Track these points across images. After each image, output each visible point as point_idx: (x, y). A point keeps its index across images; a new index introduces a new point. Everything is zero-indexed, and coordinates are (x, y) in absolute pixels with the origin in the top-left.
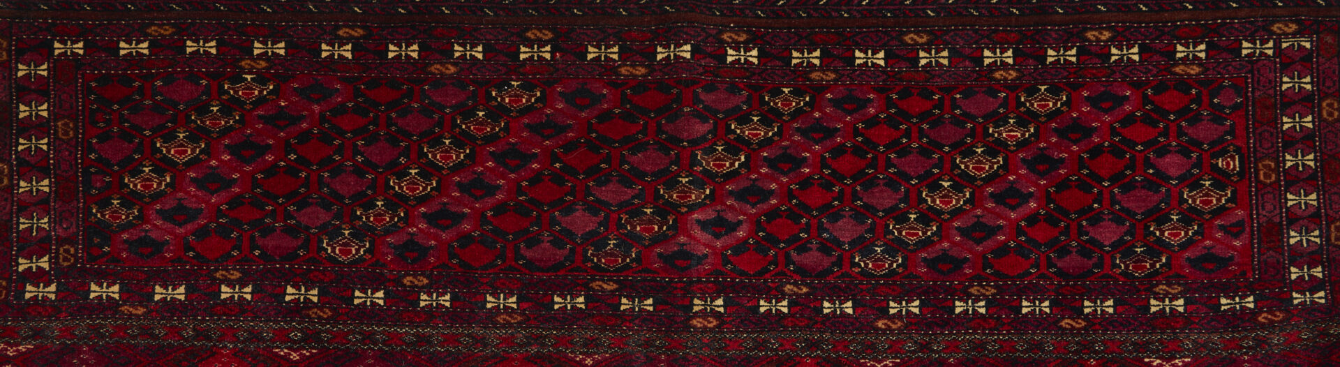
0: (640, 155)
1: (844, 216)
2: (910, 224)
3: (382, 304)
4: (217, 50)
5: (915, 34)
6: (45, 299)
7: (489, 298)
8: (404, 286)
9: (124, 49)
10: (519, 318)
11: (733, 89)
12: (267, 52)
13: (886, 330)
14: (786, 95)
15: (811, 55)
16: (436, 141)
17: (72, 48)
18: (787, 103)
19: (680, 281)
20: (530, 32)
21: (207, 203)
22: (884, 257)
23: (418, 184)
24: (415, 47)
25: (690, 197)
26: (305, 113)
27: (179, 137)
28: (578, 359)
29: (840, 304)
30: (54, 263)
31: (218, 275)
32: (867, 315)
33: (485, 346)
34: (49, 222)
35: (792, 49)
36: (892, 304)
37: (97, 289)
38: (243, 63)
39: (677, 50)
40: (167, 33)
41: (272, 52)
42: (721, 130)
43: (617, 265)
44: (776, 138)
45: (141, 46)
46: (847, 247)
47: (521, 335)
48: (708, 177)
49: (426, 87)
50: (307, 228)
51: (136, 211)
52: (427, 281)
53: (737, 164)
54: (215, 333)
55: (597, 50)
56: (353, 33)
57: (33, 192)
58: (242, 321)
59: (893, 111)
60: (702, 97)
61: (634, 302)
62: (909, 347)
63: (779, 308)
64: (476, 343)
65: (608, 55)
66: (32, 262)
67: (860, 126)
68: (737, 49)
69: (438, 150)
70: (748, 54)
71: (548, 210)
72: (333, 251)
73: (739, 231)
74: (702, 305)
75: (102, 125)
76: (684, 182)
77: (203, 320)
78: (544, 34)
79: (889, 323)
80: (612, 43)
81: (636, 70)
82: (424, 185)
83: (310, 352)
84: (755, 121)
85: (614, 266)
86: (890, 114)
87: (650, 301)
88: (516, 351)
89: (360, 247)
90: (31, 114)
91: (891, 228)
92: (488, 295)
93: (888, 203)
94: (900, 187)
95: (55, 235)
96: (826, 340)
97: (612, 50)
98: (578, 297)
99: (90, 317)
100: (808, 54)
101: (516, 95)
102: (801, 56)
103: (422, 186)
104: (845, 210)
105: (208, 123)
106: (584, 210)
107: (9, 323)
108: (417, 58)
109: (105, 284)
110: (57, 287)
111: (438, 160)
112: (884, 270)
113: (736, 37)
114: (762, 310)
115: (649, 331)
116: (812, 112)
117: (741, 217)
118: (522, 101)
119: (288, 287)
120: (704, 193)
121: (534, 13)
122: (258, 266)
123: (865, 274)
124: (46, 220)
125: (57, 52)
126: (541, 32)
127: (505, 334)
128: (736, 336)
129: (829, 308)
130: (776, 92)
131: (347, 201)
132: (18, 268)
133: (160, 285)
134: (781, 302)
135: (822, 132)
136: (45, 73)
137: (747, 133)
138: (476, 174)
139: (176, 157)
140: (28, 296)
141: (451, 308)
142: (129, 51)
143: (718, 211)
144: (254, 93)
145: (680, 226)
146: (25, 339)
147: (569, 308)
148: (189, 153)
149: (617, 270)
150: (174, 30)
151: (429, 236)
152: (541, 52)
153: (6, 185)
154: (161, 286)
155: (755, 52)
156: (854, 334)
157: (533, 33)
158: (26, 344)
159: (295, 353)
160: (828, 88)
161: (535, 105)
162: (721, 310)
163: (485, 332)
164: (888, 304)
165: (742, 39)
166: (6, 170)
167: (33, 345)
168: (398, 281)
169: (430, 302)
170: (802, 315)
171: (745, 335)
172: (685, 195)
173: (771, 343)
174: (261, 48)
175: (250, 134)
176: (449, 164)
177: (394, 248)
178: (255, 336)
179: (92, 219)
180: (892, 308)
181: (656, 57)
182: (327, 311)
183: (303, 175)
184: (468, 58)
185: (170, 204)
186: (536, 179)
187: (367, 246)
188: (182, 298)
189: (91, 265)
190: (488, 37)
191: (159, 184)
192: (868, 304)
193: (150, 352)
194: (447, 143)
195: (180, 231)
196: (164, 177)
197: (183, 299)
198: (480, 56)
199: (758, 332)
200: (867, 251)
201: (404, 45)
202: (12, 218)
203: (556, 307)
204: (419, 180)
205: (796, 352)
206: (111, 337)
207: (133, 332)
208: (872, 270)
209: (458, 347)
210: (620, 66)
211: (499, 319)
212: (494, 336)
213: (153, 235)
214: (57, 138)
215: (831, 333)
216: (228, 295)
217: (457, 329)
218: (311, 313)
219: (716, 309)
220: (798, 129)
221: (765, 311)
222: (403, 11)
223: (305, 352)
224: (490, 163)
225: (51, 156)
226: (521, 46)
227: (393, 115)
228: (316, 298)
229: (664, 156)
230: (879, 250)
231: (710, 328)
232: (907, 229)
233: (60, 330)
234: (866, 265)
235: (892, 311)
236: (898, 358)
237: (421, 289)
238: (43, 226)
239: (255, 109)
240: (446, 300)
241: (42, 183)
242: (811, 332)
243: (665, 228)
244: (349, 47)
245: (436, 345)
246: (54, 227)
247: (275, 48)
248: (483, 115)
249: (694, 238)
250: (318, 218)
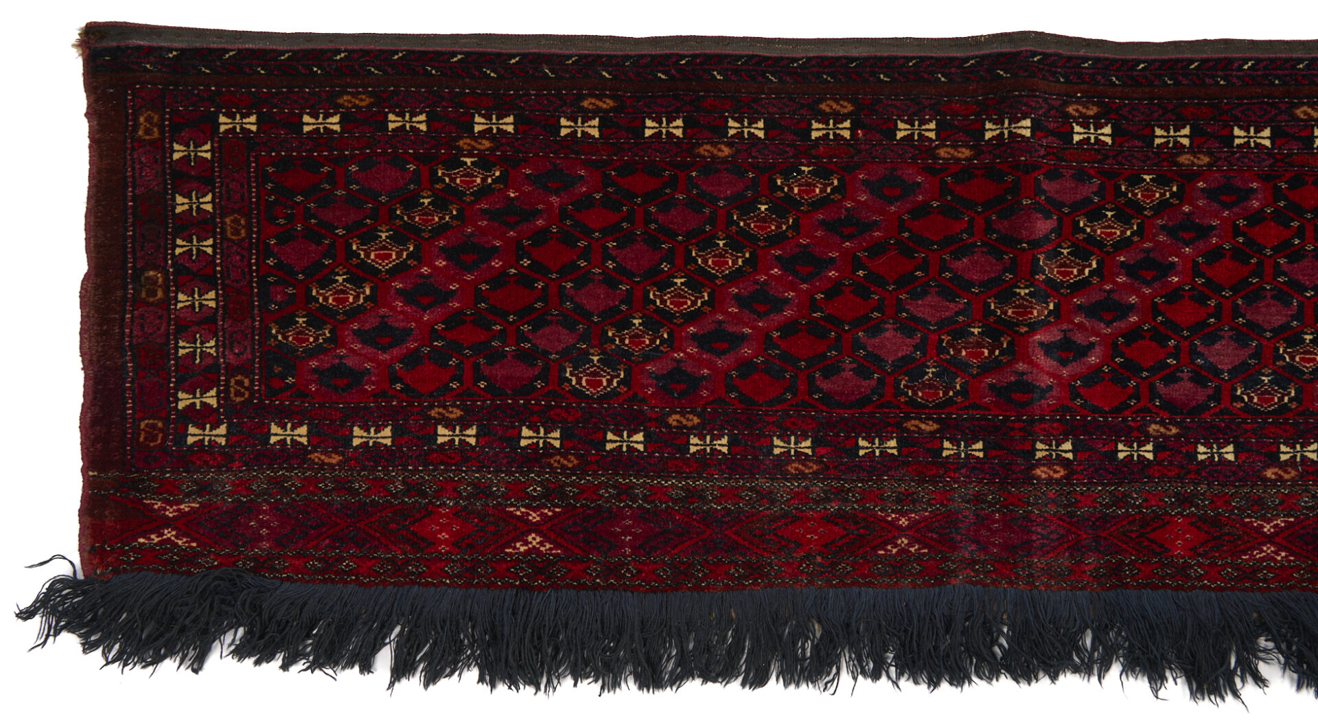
0: (965, 260)
1: (1223, 338)
2: (1305, 347)
3: (642, 450)
4: (428, 126)
5: (1309, 107)
6: (213, 444)
7: (777, 442)
8: (669, 426)
9: (308, 124)
10: (815, 467)
11: (1082, 176)
12: (492, 129)
13: (1276, 480)
14: (1148, 183)
15: (1178, 134)
16: (707, 243)
17: (242, 123)
18: (1148, 194)
19: (1019, 419)
20: (824, 104)
21: (419, 321)
22: (1273, 389)
23: (686, 297)
24: (679, 122)
25: (1032, 313)
26: (540, 207)
27: (381, 237)
28: (890, 519)
29: (1219, 448)
30: (223, 398)
31: (433, 413)
32: (1253, 462)
33: (773, 502)
34: (216, 346)
35: (1154, 125)
36: (1283, 448)
37: (279, 431)
38: (461, 143)
39: (1013, 126)
40: (363, 104)
41: (498, 128)
42: (1067, 229)
43: (937, 399)
44: (1136, 239)
45: (331, 120)
46: (1226, 376)
47: (818, 488)
48: (1052, 287)
49: (694, 174)
50: (546, 354)
51: (327, 332)
52: (699, 421)
53: (1087, 271)
54: (430, 488)
55: (909, 127)
56: (600, 104)
57: (195, 308)
58: (464, 472)
59: (1282, 204)
60: (1044, 187)
61: (959, 446)
62: (1306, 502)
63: (1142, 453)
64: (762, 499)
65: (923, 132)
66: (195, 397)
67: (1241, 222)
68: (1085, 125)
69: (710, 253)
70: (1099, 132)
71: (849, 329)
72: (579, 382)
73: (1091, 357)
74: (1046, 450)
75: (282, 221)
76: (1023, 294)
77: (416, 471)
78: (842, 106)
79: (1280, 472)
80: (927, 117)
81: (959, 152)
82: (693, 298)
83: (553, 511)
84: (1109, 216)
85: (934, 401)
86: (1278, 209)
87: (979, 445)
88: (811, 508)
89: (613, 377)
90: (191, 208)
91: (1281, 352)
92: (775, 438)
93: (1278, 320)
94: (1292, 300)
95: (224, 362)
96: (1202, 494)
97: (927, 127)
98: (889, 440)
99: (270, 467)
100: (1175, 132)
101: (808, 184)
102: (1165, 134)
103: (690, 299)
104: (1223, 330)
105: (417, 219)
106: (895, 330)
107: (168, 475)
108: (681, 136)
109: (289, 425)
110: (228, 429)
111: (709, 267)
112: (1272, 405)
113: (1084, 111)
114: (1121, 456)
115: (979, 483)
116: (1182, 204)
117: (1093, 339)
118: (814, 191)
119: (524, 428)
120: (1047, 308)
121: (829, 79)
122: (484, 402)
123: (1249, 410)
124: (212, 343)
125: (222, 128)
126: (838, 104)
127: (798, 487)
128: (1089, 489)
129: (1204, 453)
130: (1135, 180)
131: (596, 319)
132: (177, 404)
133: (359, 426)
134: (1144, 446)
135: (1194, 230)
136: (208, 155)
137: (1099, 232)
138: (758, 284)
139: (377, 263)
140: (190, 440)
141: (728, 454)
142: (315, 127)
143: (1064, 331)
144: (475, 181)
145: (1019, 350)
146: (188, 495)
147: (877, 453)
148: (394, 257)
149: (938, 406)
150: (372, 100)
151: (701, 363)
152: (838, 128)
153: (161, 299)
154: (361, 427)
155: (1107, 130)
156: (1236, 487)
157: (828, 105)
158: (189, 502)
159: (535, 512)
160: (1200, 174)
161: (832, 197)
162: (1070, 456)
163: (772, 485)
164: (1279, 448)
165: (1091, 113)
166: (160, 280)
167: (198, 503)
168: (661, 421)
169: (702, 447)
170: (1171, 463)
171: (1100, 488)
172: (1024, 310)
173: (1133, 498)
174: (483, 124)
175: (472, 233)
176: (723, 271)
177: (657, 378)
178: (482, 491)
179: (272, 342)
180: (1283, 453)
181: (984, 135)
182: (573, 458)
183: (540, 285)
184: (746, 136)
185: (371, 322)
186: (833, 291)
187: (622, 376)
188: (388, 442)
189: (272, 401)
190: (770, 110)
191: (357, 298)
192: (1254, 448)
193: (349, 512)
194: (721, 245)
195: (385, 357)
196: (363, 288)
197: (389, 444)
198: (761, 134)
199: (1116, 484)
200: (1251, 381)
201: (664, 119)
202: (168, 340)
203: (862, 453)
204: (686, 292)
205: (1164, 509)
206: (298, 492)
207: (326, 486)
208: (1259, 405)
209: (738, 504)
210: (937, 147)
211: (790, 469)
212: (783, 489)
213: (349, 363)
214: (224, 238)
215: (1208, 485)
216: (446, 439)
217: (737, 481)
218: (552, 462)
219: (1064, 455)
220: (1163, 227)
221: (1125, 457)
222: (663, 77)
223: (546, 511)
224: (776, 270)
225: (218, 261)
226: (813, 122)
227: (653, 209)
228: (558, 442)
229: (994, 261)
230: (1266, 379)
231: (1056, 479)
232: (1301, 353)
233: (233, 483)
234: (1251, 399)
235: (1283, 457)
236: (1292, 516)
237: (691, 430)
238: (208, 350)
239: (477, 201)
240: (722, 445)
241: (206, 297)
242: (1182, 483)
243: (997, 352)
244: (596, 122)
245: (711, 501)
246: (223, 352)
247: (502, 124)
248: (766, 209)
249: (1037, 366)
250: (559, 341)
